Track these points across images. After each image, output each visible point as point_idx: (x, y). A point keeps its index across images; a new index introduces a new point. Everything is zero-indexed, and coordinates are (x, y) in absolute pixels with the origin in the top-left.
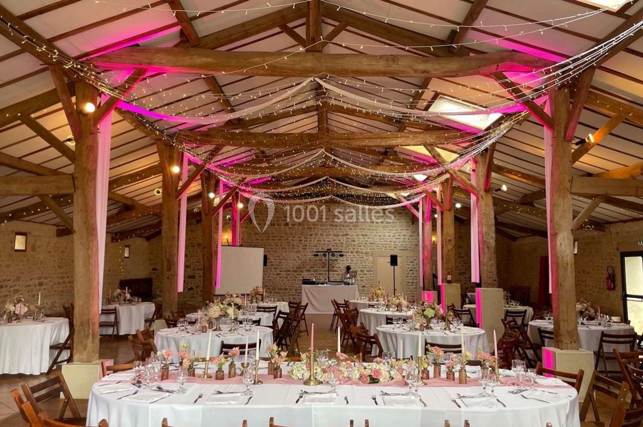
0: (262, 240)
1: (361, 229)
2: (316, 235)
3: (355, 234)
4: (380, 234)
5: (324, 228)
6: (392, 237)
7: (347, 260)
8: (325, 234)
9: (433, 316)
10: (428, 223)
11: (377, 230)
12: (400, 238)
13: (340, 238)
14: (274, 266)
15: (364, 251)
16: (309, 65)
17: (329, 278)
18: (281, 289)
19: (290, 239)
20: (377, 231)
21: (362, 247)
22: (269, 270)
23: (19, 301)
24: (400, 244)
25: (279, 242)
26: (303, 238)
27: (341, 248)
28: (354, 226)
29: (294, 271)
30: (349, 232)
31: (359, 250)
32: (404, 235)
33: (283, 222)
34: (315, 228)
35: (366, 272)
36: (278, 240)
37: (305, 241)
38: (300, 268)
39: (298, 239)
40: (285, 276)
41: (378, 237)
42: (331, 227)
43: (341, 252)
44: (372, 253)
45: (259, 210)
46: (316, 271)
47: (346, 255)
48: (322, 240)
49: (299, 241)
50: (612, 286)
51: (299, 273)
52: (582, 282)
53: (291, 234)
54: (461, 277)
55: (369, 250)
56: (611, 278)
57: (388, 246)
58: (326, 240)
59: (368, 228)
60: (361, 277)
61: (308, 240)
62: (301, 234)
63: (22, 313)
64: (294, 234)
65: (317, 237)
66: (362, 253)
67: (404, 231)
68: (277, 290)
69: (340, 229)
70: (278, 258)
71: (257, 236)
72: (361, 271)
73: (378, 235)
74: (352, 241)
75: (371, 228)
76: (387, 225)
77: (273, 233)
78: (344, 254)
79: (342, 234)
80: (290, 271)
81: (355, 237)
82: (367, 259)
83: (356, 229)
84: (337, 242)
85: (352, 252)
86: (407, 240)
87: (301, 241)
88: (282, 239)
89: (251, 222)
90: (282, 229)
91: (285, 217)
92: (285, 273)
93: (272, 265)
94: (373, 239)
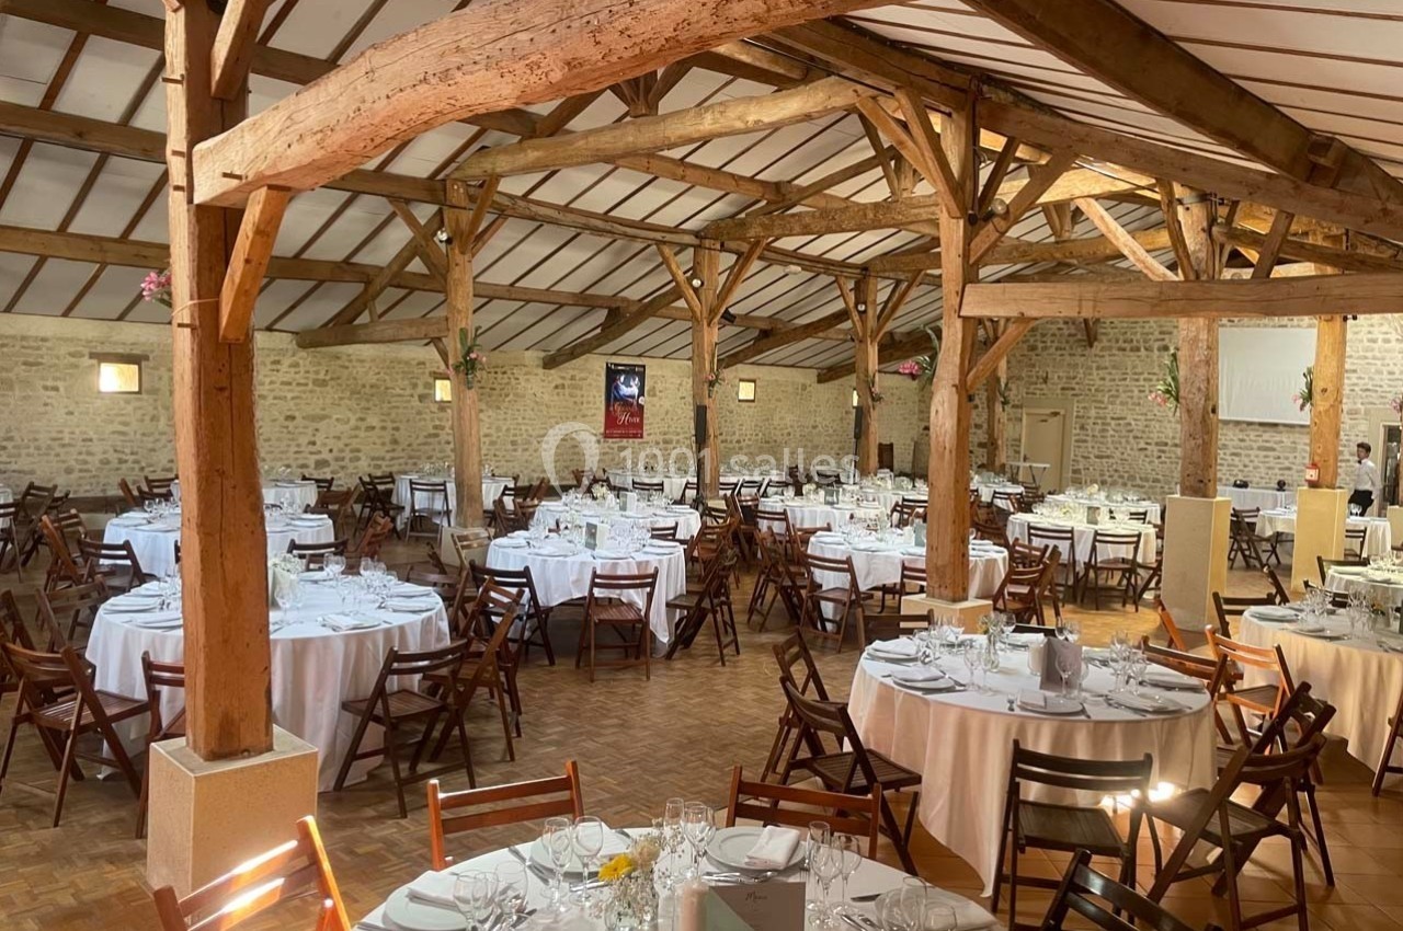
0: (1113, 380)
4: (1391, 368)
11: (1383, 359)
14: (1135, 434)
18: (1147, 480)
20: (1386, 362)
22: (1123, 440)
25: (1147, 384)
29: (1175, 445)
36: (1145, 380)
40: (1156, 454)
41: (1385, 376)
44: (1367, 412)
68: (1138, 482)
70: (1143, 418)
71: (1104, 373)
73: (1385, 369)
75: (1369, 354)
77: (1134, 367)
80: (1166, 444)
88: (1155, 378)
89: (1091, 346)
90: (1155, 357)
91: (1161, 333)
92: (1156, 448)
93: (1131, 431)
94: (1371, 379)
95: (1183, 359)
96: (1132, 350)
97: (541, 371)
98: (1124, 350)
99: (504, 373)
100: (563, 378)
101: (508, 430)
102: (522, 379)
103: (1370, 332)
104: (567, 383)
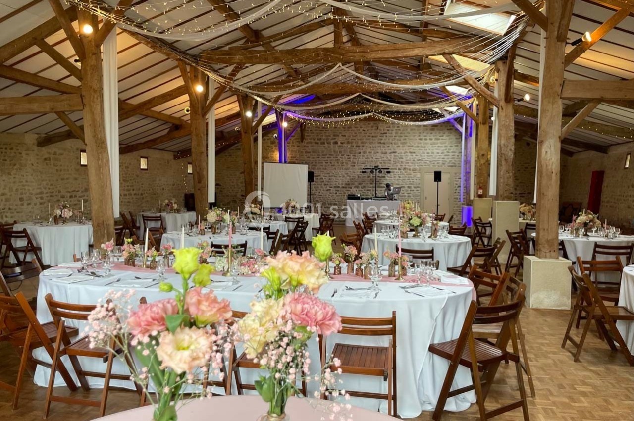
0: (313, 158)
1: (409, 146)
2: (364, 152)
3: (403, 151)
4: (428, 151)
5: (372, 146)
6: (440, 154)
7: (395, 177)
8: (373, 151)
9: (418, 224)
11: (425, 147)
12: (448, 155)
13: (388, 155)
14: (325, 183)
15: (411, 168)
17: (376, 194)
18: (331, 204)
19: (339, 157)
20: (426, 148)
21: (410, 164)
22: (320, 186)
23: (65, 207)
24: (448, 161)
25: (329, 159)
26: (351, 156)
27: (389, 165)
28: (402, 143)
29: (343, 187)
30: (397, 150)
31: (407, 167)
32: (452, 152)
33: (332, 141)
34: (363, 146)
35: (413, 189)
36: (328, 158)
37: (354, 158)
38: (349, 184)
39: (347, 157)
40: (335, 192)
41: (426, 154)
42: (379, 145)
43: (388, 169)
44: (420, 169)
45: (309, 130)
46: (364, 187)
47: (393, 172)
48: (370, 157)
51: (348, 189)
53: (340, 152)
55: (416, 167)
57: (436, 163)
58: (374, 157)
59: (416, 145)
60: (408, 193)
61: (356, 157)
62: (350, 152)
63: (68, 217)
64: (343, 152)
65: (365, 155)
66: (410, 170)
67: (454, 147)
68: (327, 205)
69: (389, 146)
70: (328, 175)
71: (308, 154)
72: (409, 187)
73: (426, 151)
74: (400, 158)
75: (419, 145)
76: (436, 141)
77: (323, 152)
78: (391, 171)
79: (390, 151)
80: (339, 187)
81: (403, 154)
82: (415, 176)
83: (404, 146)
84: (385, 159)
85: (399, 169)
86: (456, 157)
87: (350, 158)
88: (332, 156)
89: (302, 141)
90: (332, 147)
91: (334, 136)
92: (334, 189)
93: (323, 182)
94: (421, 156)
95: (503, 135)
96: (321, 143)
97: (36, 148)
98: (318, 143)
99: (12, 149)
100: (49, 153)
101: (17, 190)
102: (24, 153)
103: (419, 136)
104: (52, 156)
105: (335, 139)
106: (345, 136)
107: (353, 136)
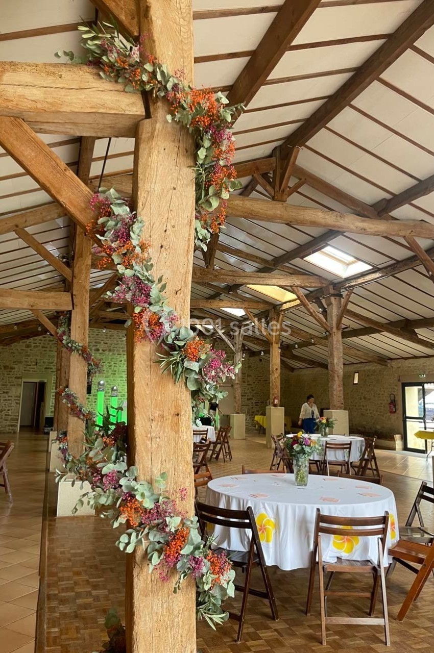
10: (239, 353)
16: (278, 212)
26: (113, 364)
33: (94, 348)
37: (115, 366)
49: (109, 366)
50: (394, 410)
52: (363, 406)
54: (249, 402)
56: (393, 403)
61: (117, 365)
62: (111, 360)
64: (104, 359)
87: (111, 366)
91: (96, 343)
105: (97, 346)
106: (106, 343)
107: (114, 344)
